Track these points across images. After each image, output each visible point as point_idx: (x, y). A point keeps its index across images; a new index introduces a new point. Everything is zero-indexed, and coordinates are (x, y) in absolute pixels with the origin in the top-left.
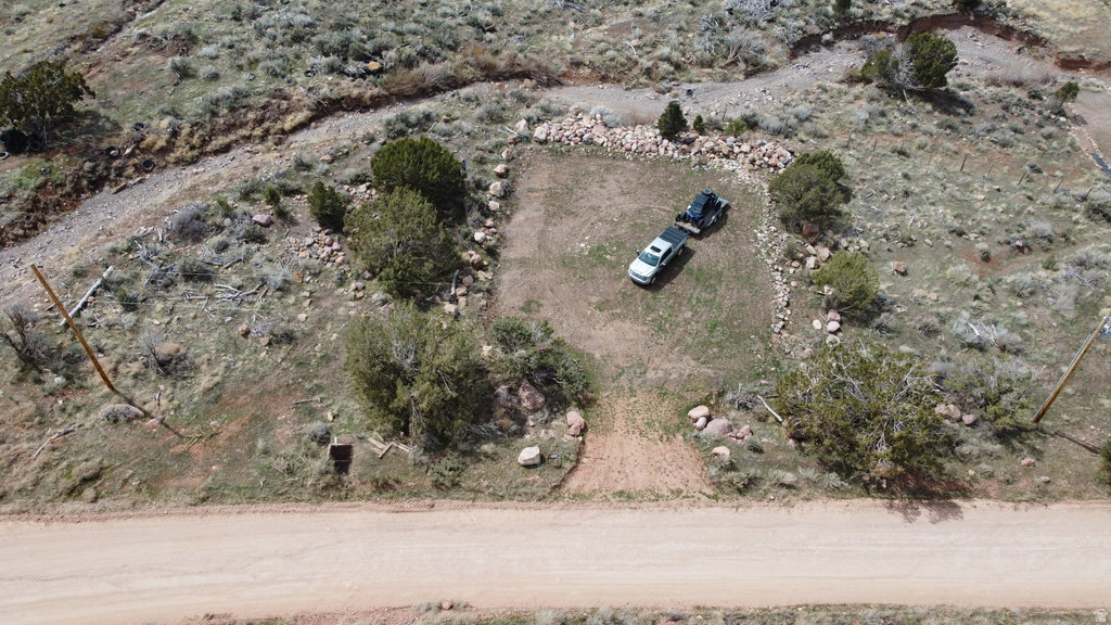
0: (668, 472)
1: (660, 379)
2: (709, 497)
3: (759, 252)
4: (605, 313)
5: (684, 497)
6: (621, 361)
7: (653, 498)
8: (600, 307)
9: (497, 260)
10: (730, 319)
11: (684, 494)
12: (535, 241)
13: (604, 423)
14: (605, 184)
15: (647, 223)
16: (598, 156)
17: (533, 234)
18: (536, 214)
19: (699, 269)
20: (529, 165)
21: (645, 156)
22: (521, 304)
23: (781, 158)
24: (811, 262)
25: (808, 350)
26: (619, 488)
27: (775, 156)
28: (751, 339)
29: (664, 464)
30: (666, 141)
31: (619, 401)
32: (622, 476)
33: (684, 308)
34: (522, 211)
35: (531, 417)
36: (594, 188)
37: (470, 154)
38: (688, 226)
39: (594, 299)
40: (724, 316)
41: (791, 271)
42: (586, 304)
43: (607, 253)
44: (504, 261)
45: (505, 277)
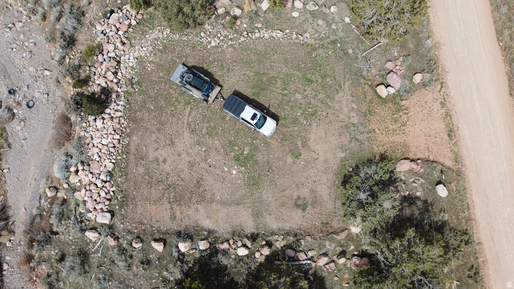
0: (431, 110)
1: (357, 114)
2: (442, 87)
3: (232, 46)
4: (302, 151)
5: (445, 101)
6: (345, 140)
7: (449, 118)
8: (297, 155)
9: (258, 235)
10: (299, 69)
11: (443, 101)
12: (233, 208)
13: (399, 148)
14: (161, 159)
15: (206, 125)
16: (126, 167)
17: (226, 211)
18: (202, 211)
19: (253, 87)
20: (141, 223)
21: (125, 128)
22: (299, 211)
23: (121, 20)
24: (238, 12)
25: (320, 22)
26: (446, 137)
27: (118, 25)
28: (316, 57)
29: (425, 111)
30: (108, 111)
31: (379, 139)
32: (438, 136)
33: (293, 99)
34: (200, 222)
35: (402, 194)
36: (167, 167)
37: (135, 275)
38: (213, 94)
39: (290, 160)
40: (297, 73)
41: (245, 26)
42: (295, 166)
43: (242, 153)
44: (257, 229)
45: (274, 225)
